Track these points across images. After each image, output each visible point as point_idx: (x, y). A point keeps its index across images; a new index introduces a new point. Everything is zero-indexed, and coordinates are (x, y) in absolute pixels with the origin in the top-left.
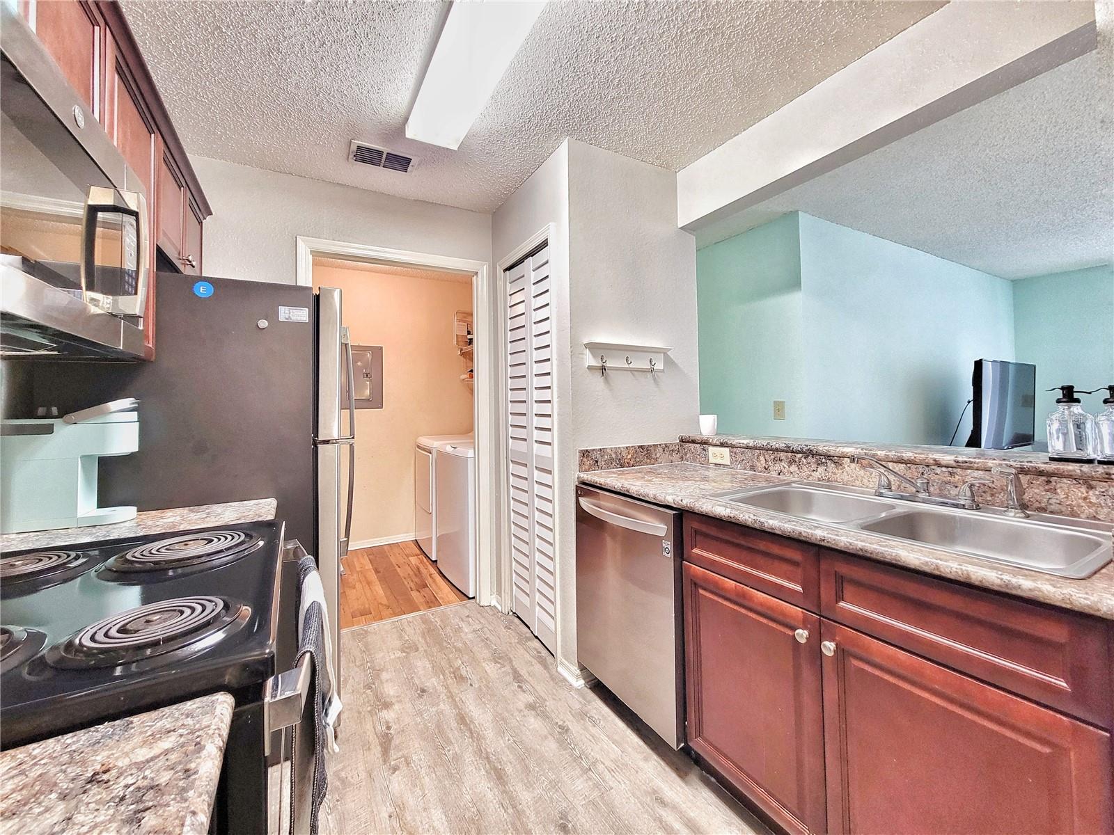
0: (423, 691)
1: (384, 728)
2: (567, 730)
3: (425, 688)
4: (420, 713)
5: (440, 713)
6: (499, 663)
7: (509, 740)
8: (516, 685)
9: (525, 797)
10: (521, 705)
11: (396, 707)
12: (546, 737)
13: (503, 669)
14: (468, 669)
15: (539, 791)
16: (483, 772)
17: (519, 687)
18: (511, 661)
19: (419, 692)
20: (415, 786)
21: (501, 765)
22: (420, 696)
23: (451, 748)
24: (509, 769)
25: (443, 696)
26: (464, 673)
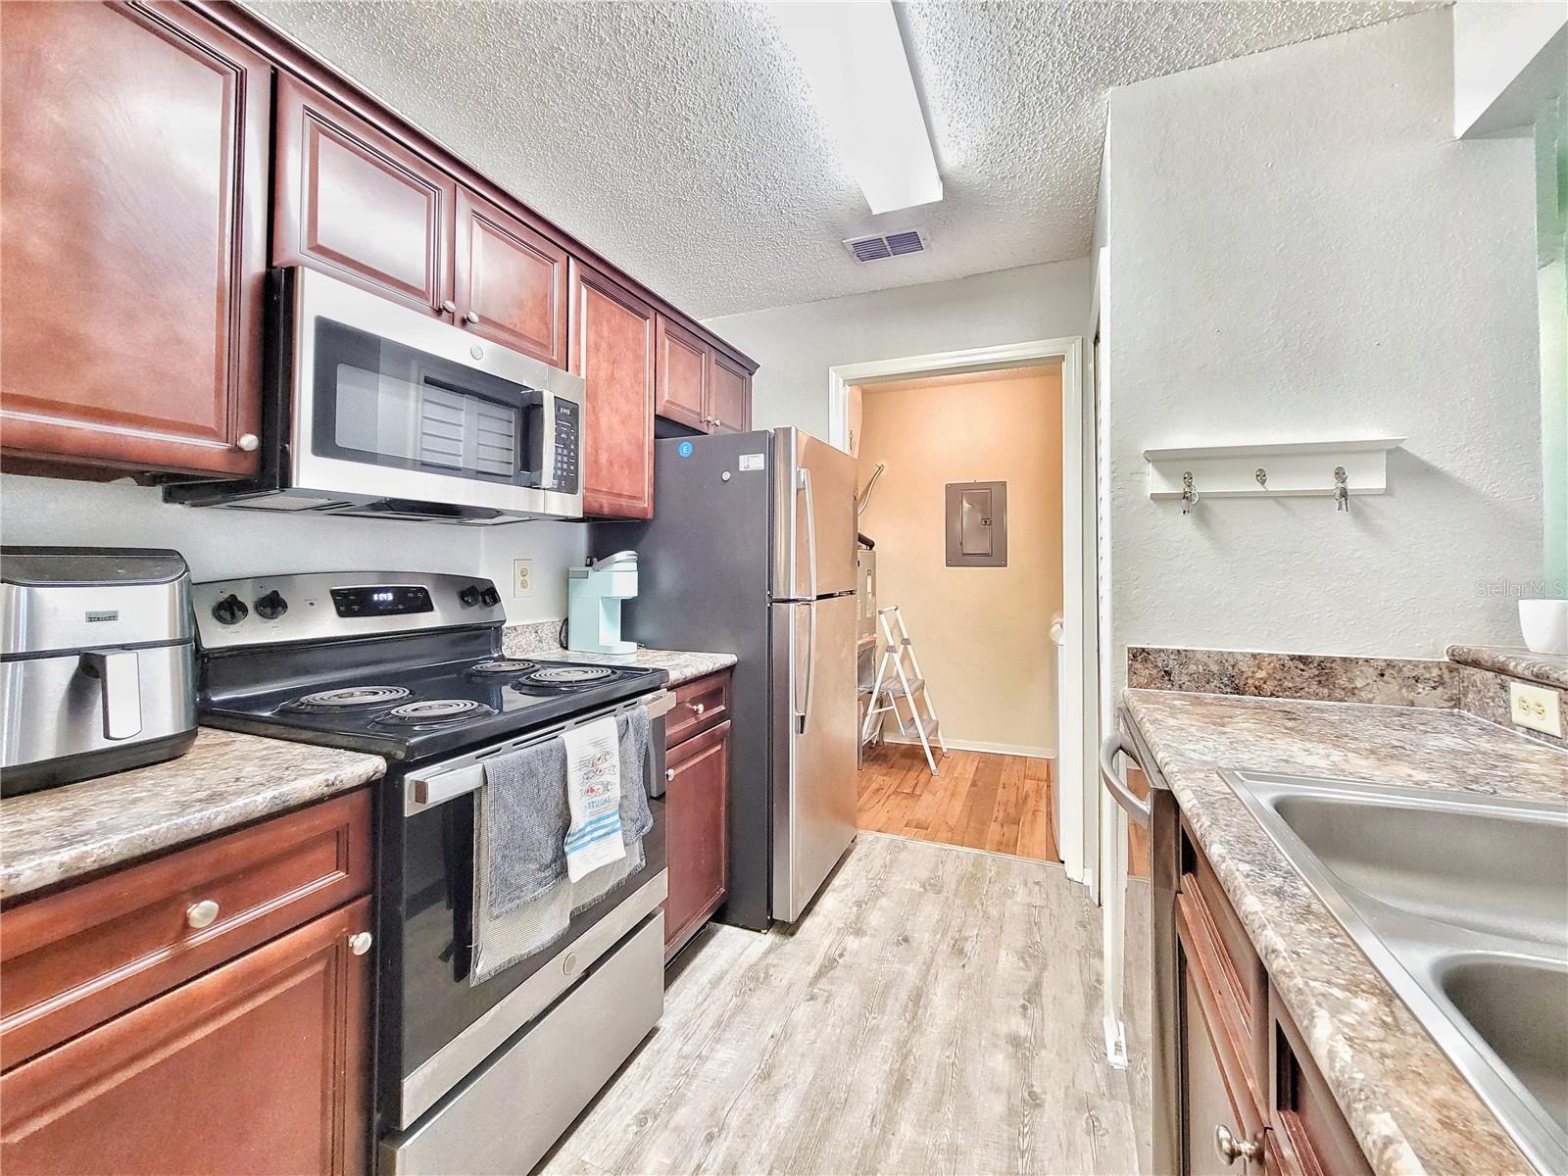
0: (906, 940)
1: (838, 952)
2: (1038, 1106)
3: (910, 939)
4: (881, 960)
5: (901, 974)
6: (1026, 962)
7: (948, 1057)
8: (1022, 1001)
9: (906, 1131)
10: (1003, 1029)
11: (866, 939)
12: (998, 1090)
13: (1022, 973)
14: (977, 946)
15: (928, 1141)
16: (887, 1067)
17: (1024, 1007)
18: (1044, 968)
19: (900, 938)
20: (814, 1026)
21: (912, 1076)
22: (898, 944)
23: (879, 1018)
24: (917, 1088)
25: (920, 959)
26: (968, 947)
